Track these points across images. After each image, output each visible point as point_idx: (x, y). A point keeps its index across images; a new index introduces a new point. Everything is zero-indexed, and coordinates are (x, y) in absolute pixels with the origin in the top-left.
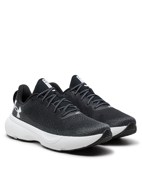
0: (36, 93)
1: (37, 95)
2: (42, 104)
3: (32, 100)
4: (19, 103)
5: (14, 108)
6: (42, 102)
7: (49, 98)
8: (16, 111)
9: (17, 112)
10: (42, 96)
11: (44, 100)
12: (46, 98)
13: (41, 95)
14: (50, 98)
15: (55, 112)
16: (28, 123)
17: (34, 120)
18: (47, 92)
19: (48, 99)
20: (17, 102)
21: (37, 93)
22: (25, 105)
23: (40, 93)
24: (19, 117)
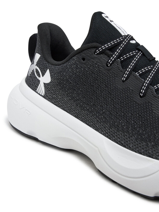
0: (95, 44)
1: (97, 48)
2: (109, 70)
3: (84, 59)
4: (47, 61)
5: (33, 71)
6: (107, 65)
7: (125, 60)
8: (38, 77)
9: (39, 81)
10: (109, 53)
11: (113, 62)
12: (119, 57)
13: (106, 49)
14: (128, 58)
15: (145, 94)
16: (65, 110)
17: (81, 106)
18: (119, 44)
19: (122, 62)
20: (40, 58)
21: (97, 44)
22: (62, 69)
23: (104, 45)
24: (43, 93)
